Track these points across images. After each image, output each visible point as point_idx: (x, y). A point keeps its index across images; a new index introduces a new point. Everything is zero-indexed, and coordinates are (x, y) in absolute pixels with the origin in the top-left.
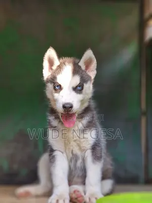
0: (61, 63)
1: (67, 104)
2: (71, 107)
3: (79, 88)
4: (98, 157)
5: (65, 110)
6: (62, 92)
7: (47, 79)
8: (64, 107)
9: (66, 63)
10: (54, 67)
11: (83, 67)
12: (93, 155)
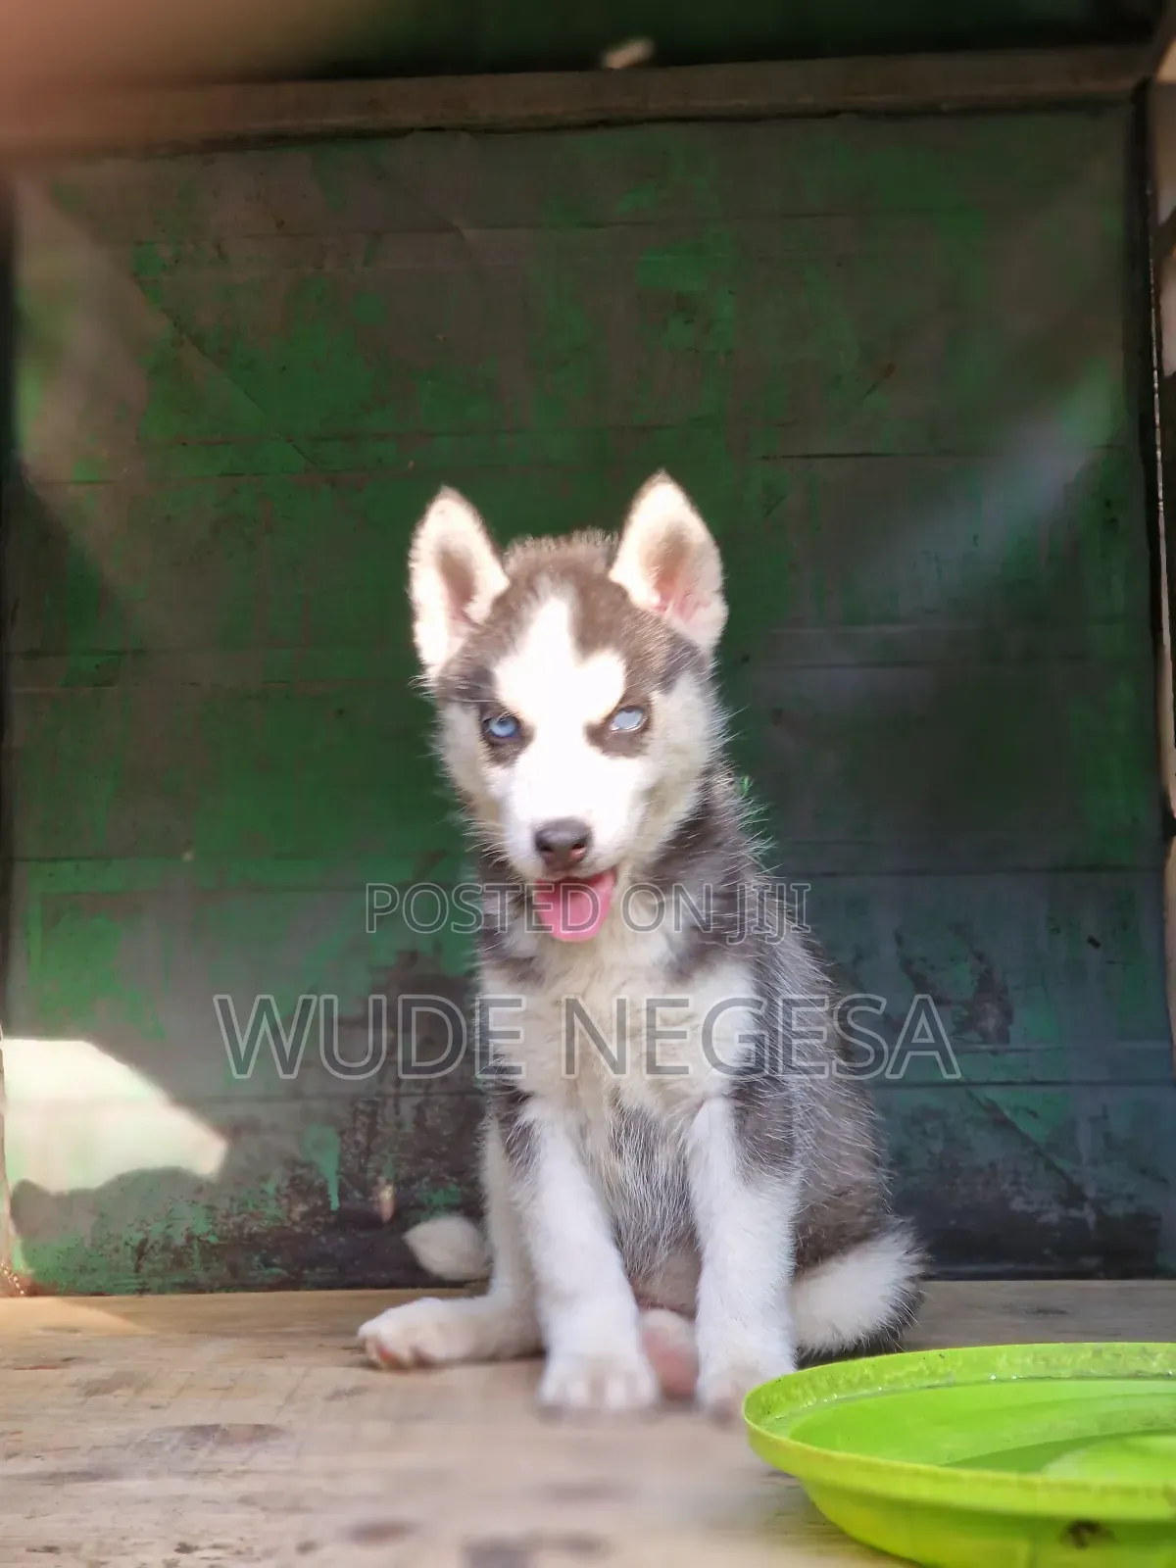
0: (514, 581)
1: (559, 825)
2: (583, 842)
3: (623, 724)
4: (772, 1145)
5: (548, 862)
6: (527, 759)
7: (442, 680)
8: (542, 845)
9: (544, 582)
10: (480, 608)
12: (741, 1130)
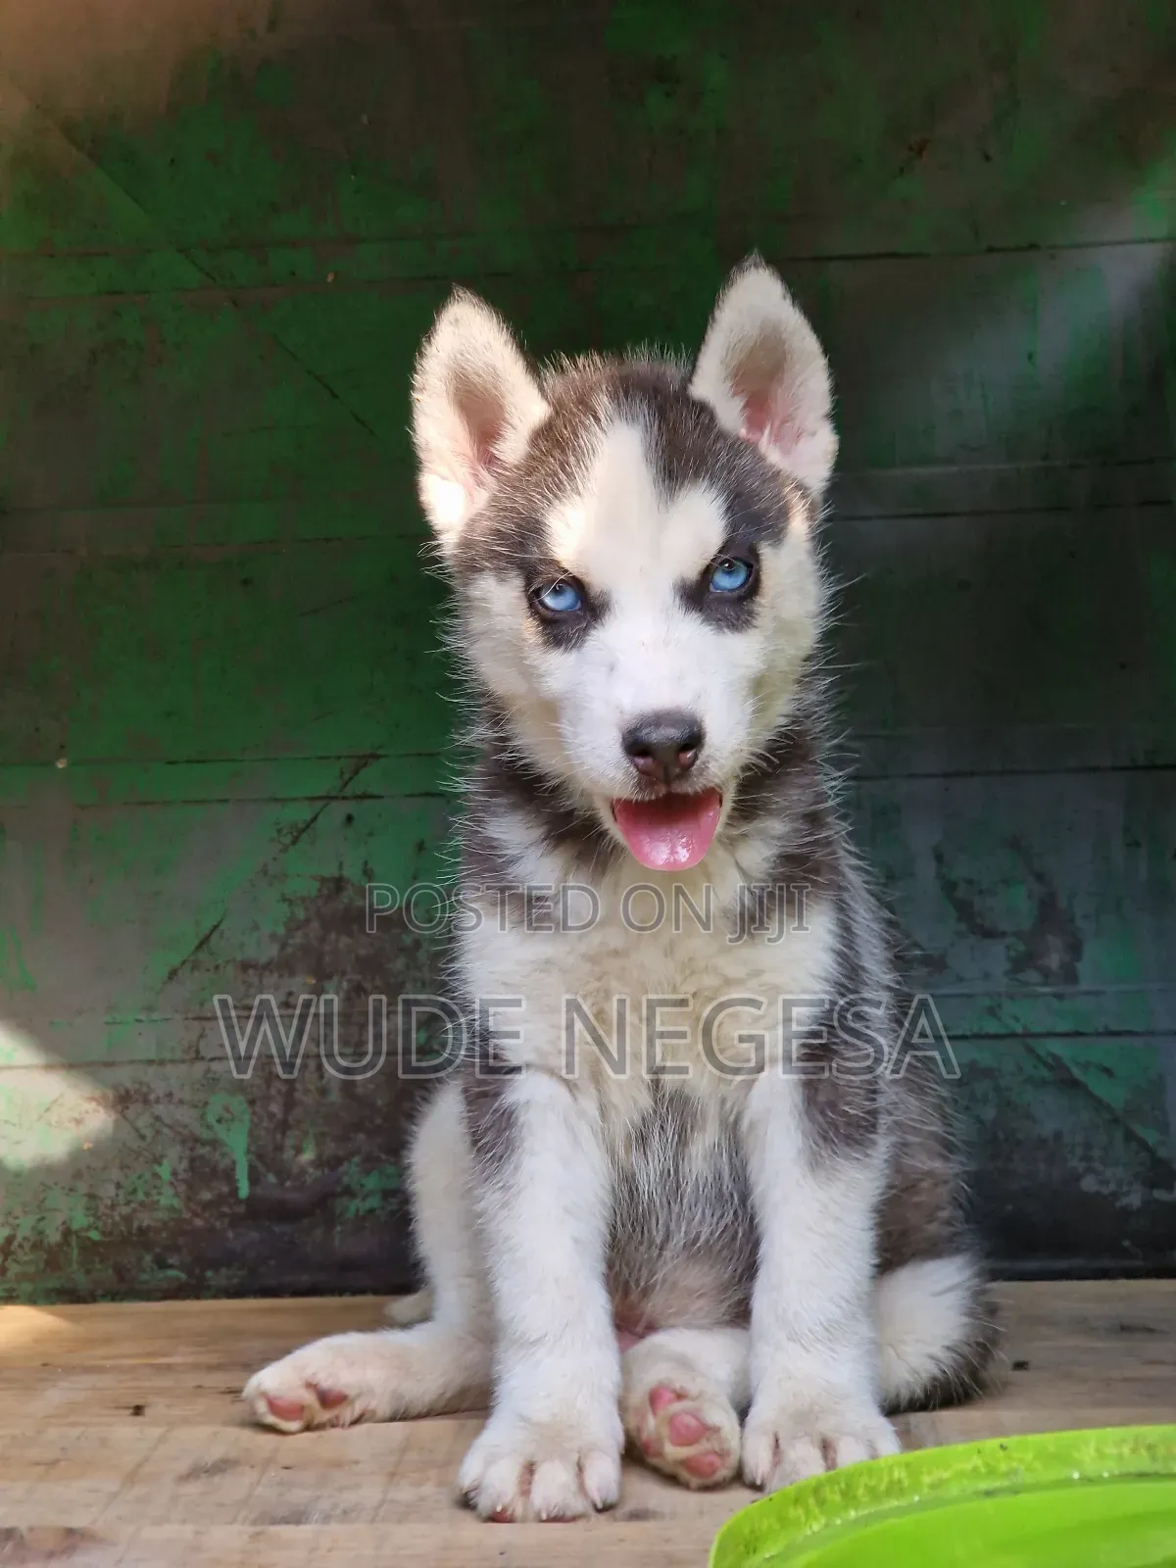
1: (658, 719)
2: (694, 740)
3: (725, 582)
4: (849, 1122)
11: (730, 415)
12: (809, 1104)
